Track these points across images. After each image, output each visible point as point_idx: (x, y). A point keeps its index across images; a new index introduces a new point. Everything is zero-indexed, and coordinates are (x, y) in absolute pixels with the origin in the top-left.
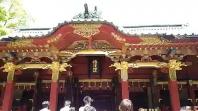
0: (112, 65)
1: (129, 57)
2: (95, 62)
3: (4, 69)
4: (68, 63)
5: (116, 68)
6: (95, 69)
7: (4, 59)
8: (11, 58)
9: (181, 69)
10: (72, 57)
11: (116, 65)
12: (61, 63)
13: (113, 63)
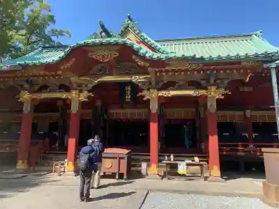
0: (140, 94)
1: (161, 84)
2: (128, 88)
3: (19, 98)
4: (89, 91)
5: (144, 97)
6: (128, 97)
7: (19, 87)
8: (26, 86)
9: (223, 97)
10: (95, 84)
11: (145, 93)
12: (81, 91)
13: (141, 90)
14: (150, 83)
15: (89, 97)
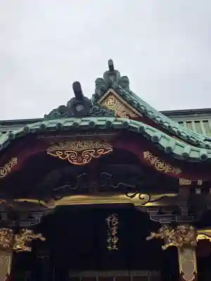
0: (153, 234)
2: (112, 220)
5: (163, 242)
6: (113, 242)
11: (164, 233)
14: (176, 211)
15: (34, 243)
